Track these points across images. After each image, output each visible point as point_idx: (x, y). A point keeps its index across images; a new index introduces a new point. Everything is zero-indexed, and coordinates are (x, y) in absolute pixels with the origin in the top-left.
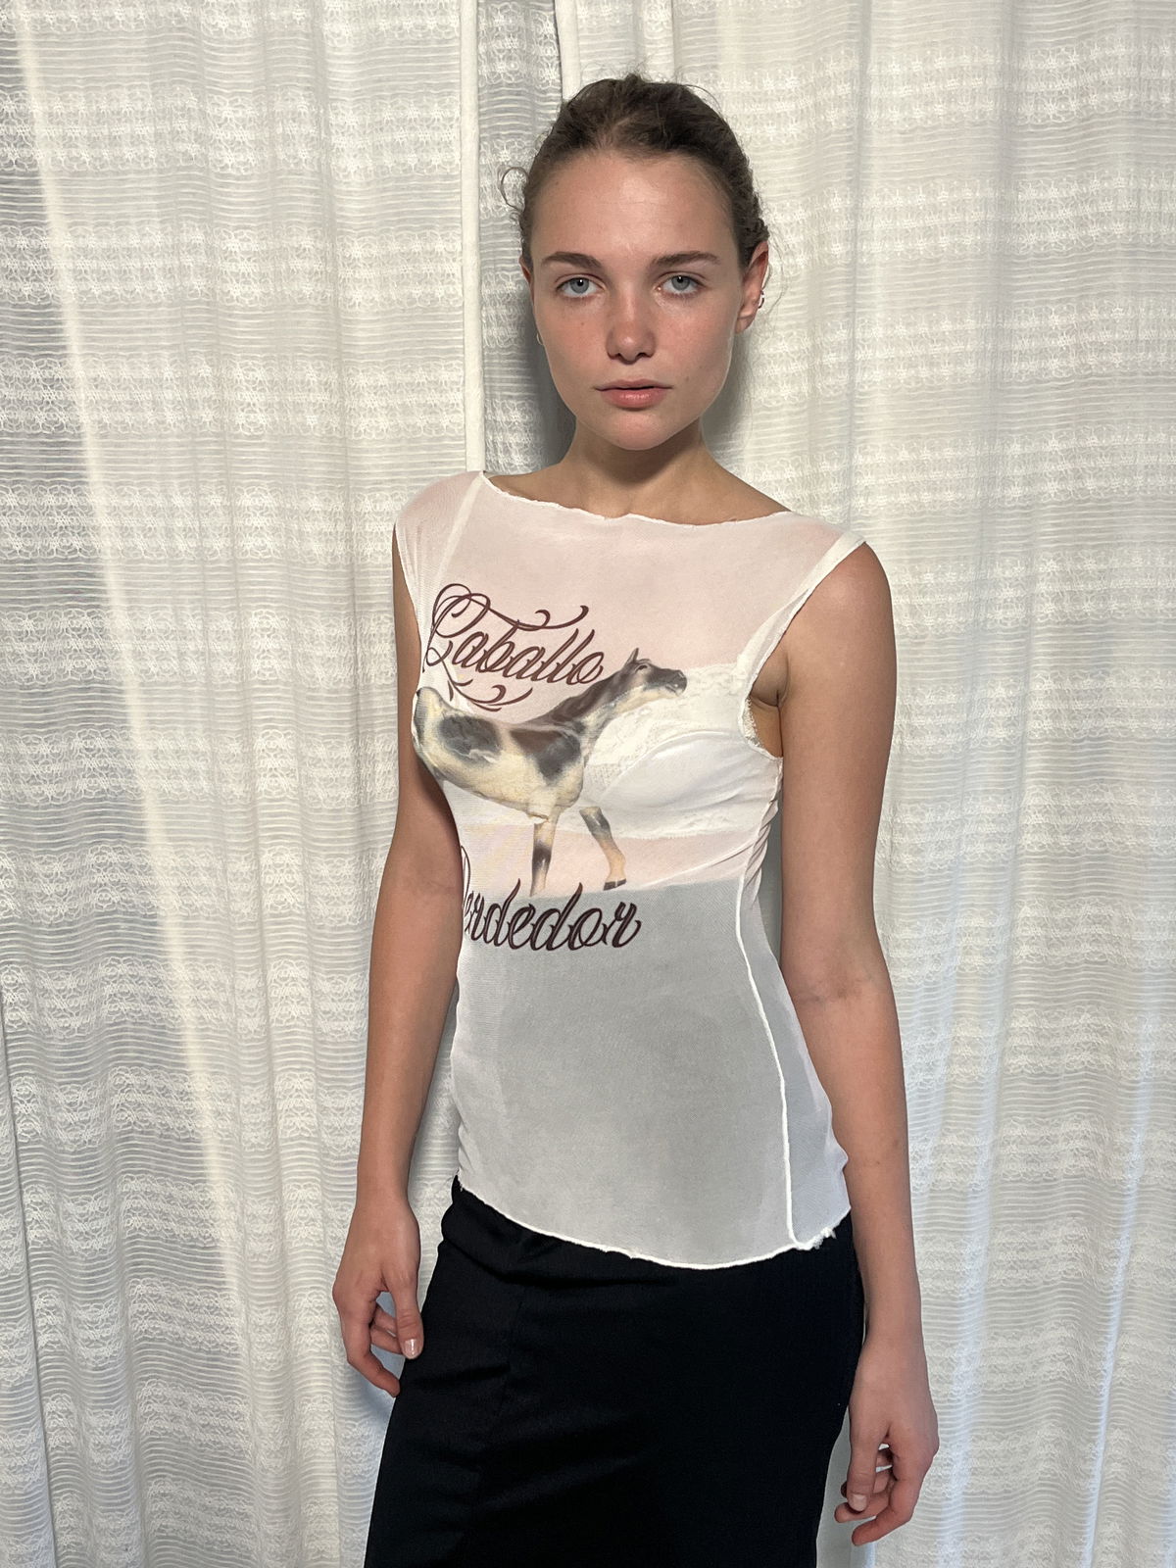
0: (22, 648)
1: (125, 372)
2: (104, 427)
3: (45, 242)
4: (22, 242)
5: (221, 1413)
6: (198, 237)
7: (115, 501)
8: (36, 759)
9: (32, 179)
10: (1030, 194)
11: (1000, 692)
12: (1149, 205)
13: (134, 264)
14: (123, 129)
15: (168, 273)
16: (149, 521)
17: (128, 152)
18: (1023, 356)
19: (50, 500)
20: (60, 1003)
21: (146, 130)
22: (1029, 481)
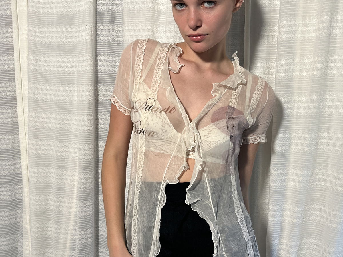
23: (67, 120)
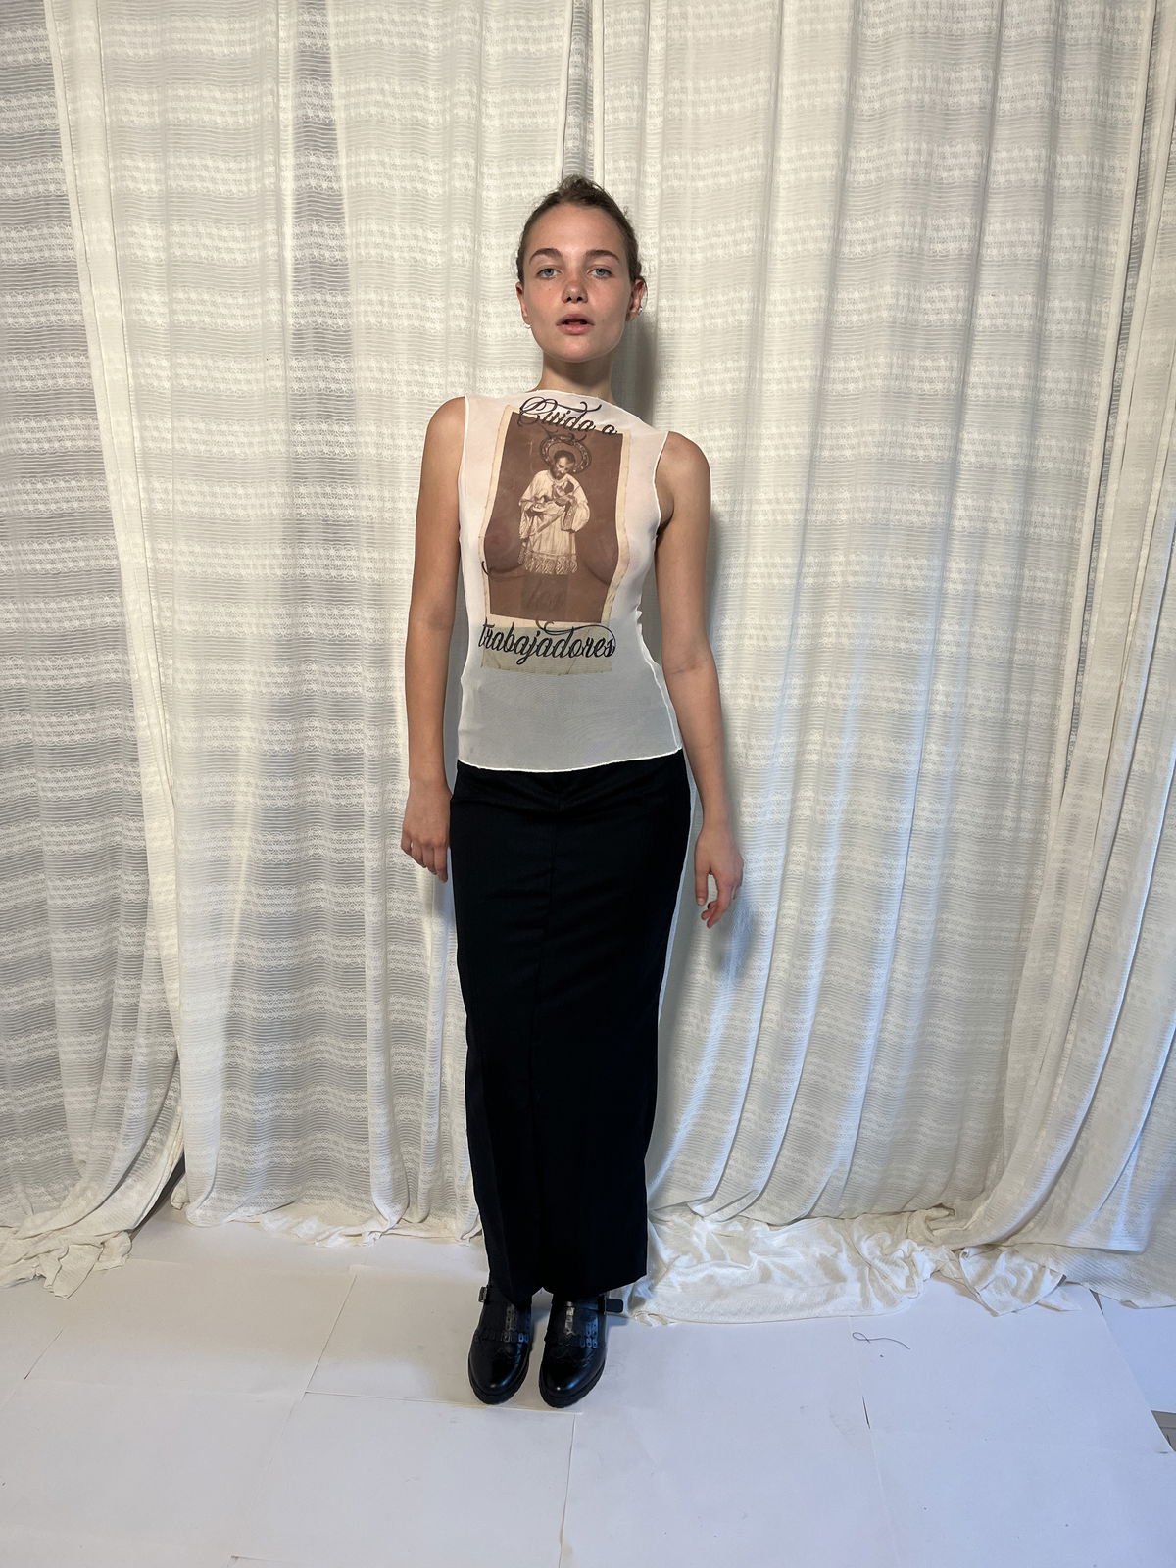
3: (350, 299)
4: (339, 299)
6: (419, 300)
8: (328, 556)
9: (345, 268)
12: (903, 302)
18: (836, 381)
19: (343, 429)
23: (239, 556)
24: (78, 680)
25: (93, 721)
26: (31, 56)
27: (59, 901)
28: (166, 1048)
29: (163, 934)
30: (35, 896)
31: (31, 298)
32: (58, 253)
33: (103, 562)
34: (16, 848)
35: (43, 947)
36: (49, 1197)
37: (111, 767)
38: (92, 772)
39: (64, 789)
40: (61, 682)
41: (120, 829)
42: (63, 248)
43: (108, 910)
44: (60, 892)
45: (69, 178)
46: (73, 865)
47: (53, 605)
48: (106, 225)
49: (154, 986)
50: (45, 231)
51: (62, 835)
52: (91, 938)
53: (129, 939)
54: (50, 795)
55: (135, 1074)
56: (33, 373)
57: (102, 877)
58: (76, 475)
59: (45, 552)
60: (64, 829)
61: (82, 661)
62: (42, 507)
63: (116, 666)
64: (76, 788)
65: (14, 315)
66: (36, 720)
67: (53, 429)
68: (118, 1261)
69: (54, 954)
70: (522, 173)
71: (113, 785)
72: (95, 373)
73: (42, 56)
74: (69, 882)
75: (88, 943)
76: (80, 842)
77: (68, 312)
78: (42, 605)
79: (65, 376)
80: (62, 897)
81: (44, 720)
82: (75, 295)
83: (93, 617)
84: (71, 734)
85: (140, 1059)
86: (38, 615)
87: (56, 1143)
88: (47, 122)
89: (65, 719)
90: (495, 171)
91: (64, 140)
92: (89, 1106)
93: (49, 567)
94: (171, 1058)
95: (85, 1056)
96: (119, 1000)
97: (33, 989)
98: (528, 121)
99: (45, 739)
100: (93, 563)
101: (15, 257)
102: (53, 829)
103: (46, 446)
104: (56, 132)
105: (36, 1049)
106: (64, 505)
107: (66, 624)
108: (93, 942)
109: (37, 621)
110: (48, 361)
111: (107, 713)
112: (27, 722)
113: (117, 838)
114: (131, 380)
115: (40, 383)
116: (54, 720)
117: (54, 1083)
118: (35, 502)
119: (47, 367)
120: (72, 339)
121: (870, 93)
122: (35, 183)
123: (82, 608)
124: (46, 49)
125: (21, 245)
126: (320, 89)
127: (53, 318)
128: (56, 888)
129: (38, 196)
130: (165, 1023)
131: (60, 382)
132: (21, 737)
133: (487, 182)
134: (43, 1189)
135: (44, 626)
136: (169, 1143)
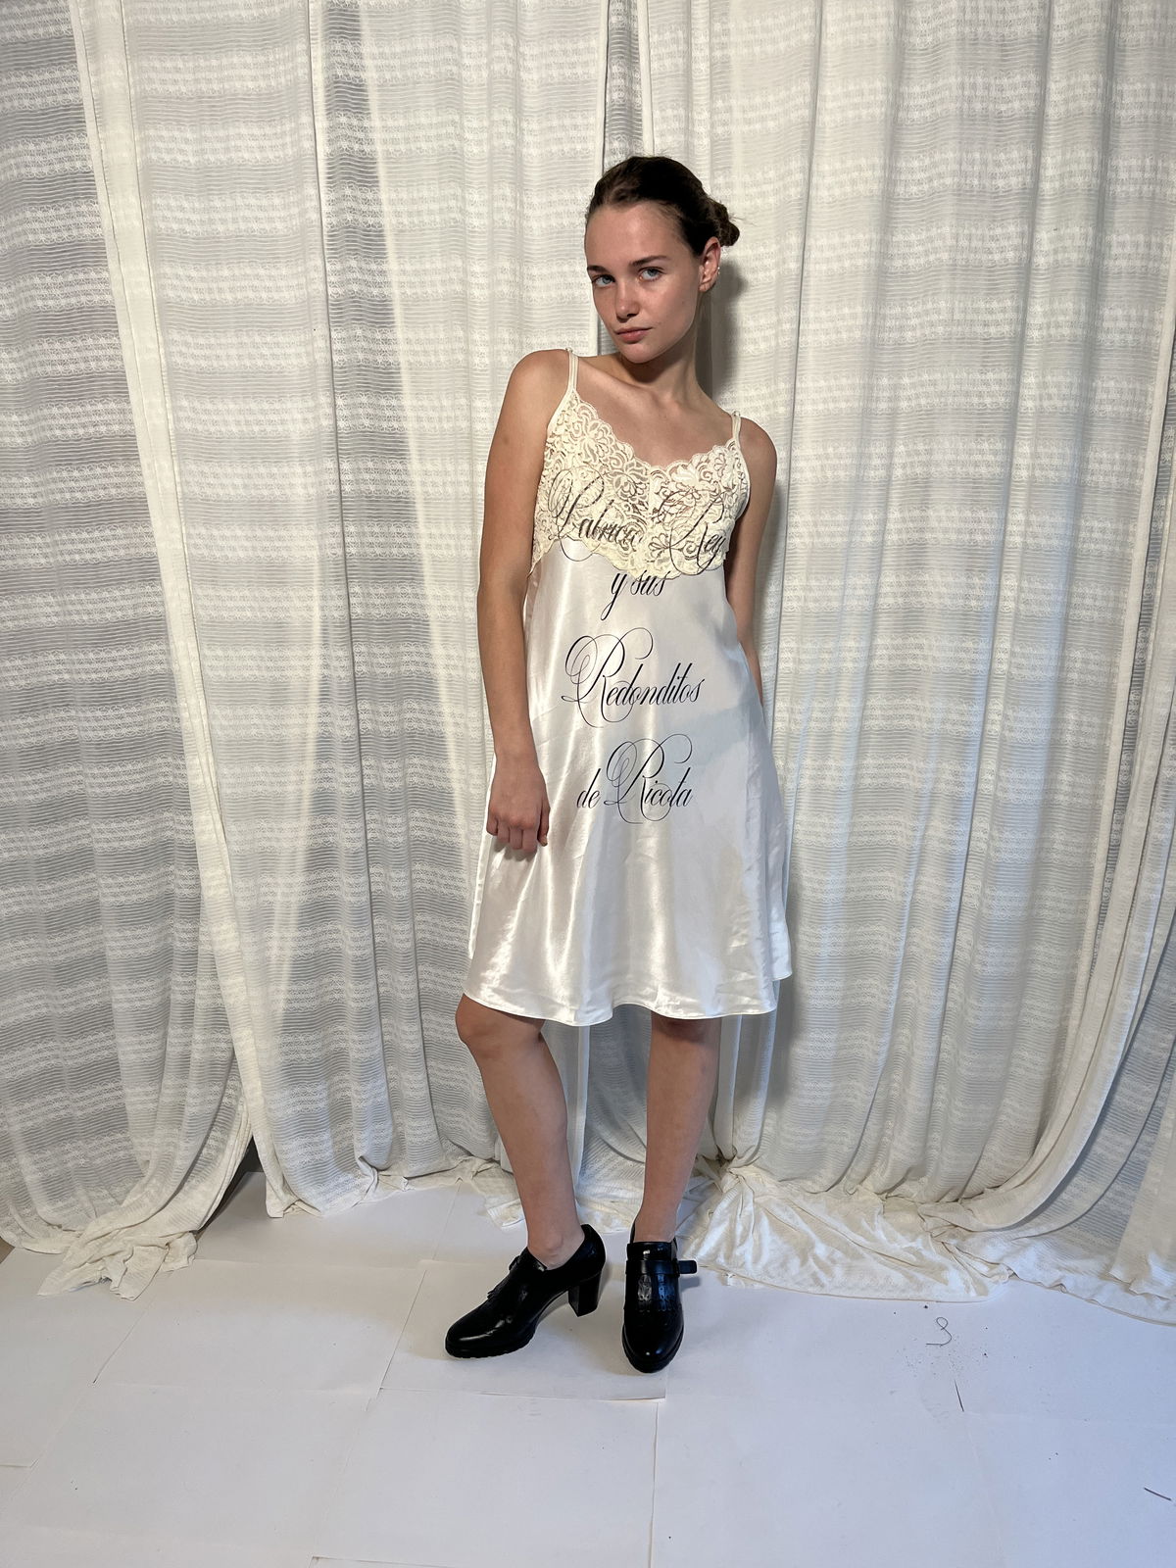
0: (367, 476)
1: (422, 336)
2: (411, 364)
3: (385, 267)
4: (374, 267)
5: (453, 878)
6: (459, 263)
7: (415, 402)
8: (372, 534)
9: (380, 235)
10: (899, 237)
11: (870, 517)
12: (964, 243)
13: (427, 278)
14: (424, 207)
15: (443, 282)
16: (431, 413)
17: (426, 218)
18: (891, 330)
19: (383, 402)
20: (382, 661)
21: (435, 206)
22: (890, 399)
23: (280, 538)
24: (122, 672)
25: (139, 714)
26: (52, 29)
27: (112, 899)
28: (223, 1045)
29: (215, 929)
30: (86, 896)
31: (60, 279)
32: (86, 232)
33: (143, 551)
34: (64, 847)
35: (96, 948)
36: (112, 1200)
37: (159, 760)
38: (140, 766)
39: (114, 784)
40: (106, 675)
41: (171, 824)
42: (91, 226)
43: (162, 908)
44: (112, 890)
45: (94, 153)
46: (126, 861)
47: (94, 596)
48: (134, 200)
49: (208, 982)
50: (73, 209)
51: (112, 831)
52: (145, 935)
53: (184, 936)
54: (98, 791)
55: (194, 1071)
56: (65, 357)
57: (154, 874)
58: (112, 461)
59: (83, 541)
60: (114, 825)
61: (125, 652)
62: (78, 495)
63: (161, 657)
64: (123, 783)
65: (44, 298)
66: (81, 715)
67: (87, 414)
68: (183, 1262)
69: (109, 953)
70: (563, 127)
71: (162, 779)
72: (126, 353)
73: (64, 28)
74: (121, 880)
75: (142, 941)
76: (132, 838)
77: (98, 292)
78: (83, 596)
79: (97, 359)
80: (115, 895)
81: (89, 714)
82: (105, 275)
83: (135, 607)
84: (117, 727)
85: (196, 1056)
86: (79, 607)
87: (115, 1146)
88: (70, 97)
89: (110, 713)
90: (535, 126)
91: (89, 114)
92: (151, 1106)
93: (88, 556)
94: (228, 1055)
95: (145, 1056)
96: (177, 997)
97: (87, 990)
98: (568, 72)
99: (91, 734)
100: (132, 551)
101: (42, 237)
102: (103, 826)
103: (81, 431)
104: (80, 107)
105: (93, 1051)
106: (102, 493)
107: (109, 615)
108: (146, 940)
109: (78, 612)
110: (80, 344)
111: (153, 706)
112: (71, 718)
113: (169, 833)
114: (163, 361)
115: (72, 367)
116: (99, 714)
117: (111, 1085)
118: (71, 490)
119: (78, 350)
120: (100, 320)
121: (922, 27)
122: (60, 161)
123: (123, 598)
124: (67, 21)
125: (47, 225)
126: (349, 48)
127: (83, 299)
128: (109, 886)
129: (64, 175)
130: (219, 1020)
131: (93, 364)
132: (66, 733)
133: (528, 138)
134: (106, 1192)
135: (85, 618)
136: (231, 1142)
